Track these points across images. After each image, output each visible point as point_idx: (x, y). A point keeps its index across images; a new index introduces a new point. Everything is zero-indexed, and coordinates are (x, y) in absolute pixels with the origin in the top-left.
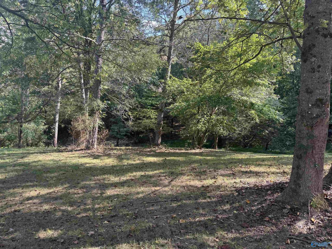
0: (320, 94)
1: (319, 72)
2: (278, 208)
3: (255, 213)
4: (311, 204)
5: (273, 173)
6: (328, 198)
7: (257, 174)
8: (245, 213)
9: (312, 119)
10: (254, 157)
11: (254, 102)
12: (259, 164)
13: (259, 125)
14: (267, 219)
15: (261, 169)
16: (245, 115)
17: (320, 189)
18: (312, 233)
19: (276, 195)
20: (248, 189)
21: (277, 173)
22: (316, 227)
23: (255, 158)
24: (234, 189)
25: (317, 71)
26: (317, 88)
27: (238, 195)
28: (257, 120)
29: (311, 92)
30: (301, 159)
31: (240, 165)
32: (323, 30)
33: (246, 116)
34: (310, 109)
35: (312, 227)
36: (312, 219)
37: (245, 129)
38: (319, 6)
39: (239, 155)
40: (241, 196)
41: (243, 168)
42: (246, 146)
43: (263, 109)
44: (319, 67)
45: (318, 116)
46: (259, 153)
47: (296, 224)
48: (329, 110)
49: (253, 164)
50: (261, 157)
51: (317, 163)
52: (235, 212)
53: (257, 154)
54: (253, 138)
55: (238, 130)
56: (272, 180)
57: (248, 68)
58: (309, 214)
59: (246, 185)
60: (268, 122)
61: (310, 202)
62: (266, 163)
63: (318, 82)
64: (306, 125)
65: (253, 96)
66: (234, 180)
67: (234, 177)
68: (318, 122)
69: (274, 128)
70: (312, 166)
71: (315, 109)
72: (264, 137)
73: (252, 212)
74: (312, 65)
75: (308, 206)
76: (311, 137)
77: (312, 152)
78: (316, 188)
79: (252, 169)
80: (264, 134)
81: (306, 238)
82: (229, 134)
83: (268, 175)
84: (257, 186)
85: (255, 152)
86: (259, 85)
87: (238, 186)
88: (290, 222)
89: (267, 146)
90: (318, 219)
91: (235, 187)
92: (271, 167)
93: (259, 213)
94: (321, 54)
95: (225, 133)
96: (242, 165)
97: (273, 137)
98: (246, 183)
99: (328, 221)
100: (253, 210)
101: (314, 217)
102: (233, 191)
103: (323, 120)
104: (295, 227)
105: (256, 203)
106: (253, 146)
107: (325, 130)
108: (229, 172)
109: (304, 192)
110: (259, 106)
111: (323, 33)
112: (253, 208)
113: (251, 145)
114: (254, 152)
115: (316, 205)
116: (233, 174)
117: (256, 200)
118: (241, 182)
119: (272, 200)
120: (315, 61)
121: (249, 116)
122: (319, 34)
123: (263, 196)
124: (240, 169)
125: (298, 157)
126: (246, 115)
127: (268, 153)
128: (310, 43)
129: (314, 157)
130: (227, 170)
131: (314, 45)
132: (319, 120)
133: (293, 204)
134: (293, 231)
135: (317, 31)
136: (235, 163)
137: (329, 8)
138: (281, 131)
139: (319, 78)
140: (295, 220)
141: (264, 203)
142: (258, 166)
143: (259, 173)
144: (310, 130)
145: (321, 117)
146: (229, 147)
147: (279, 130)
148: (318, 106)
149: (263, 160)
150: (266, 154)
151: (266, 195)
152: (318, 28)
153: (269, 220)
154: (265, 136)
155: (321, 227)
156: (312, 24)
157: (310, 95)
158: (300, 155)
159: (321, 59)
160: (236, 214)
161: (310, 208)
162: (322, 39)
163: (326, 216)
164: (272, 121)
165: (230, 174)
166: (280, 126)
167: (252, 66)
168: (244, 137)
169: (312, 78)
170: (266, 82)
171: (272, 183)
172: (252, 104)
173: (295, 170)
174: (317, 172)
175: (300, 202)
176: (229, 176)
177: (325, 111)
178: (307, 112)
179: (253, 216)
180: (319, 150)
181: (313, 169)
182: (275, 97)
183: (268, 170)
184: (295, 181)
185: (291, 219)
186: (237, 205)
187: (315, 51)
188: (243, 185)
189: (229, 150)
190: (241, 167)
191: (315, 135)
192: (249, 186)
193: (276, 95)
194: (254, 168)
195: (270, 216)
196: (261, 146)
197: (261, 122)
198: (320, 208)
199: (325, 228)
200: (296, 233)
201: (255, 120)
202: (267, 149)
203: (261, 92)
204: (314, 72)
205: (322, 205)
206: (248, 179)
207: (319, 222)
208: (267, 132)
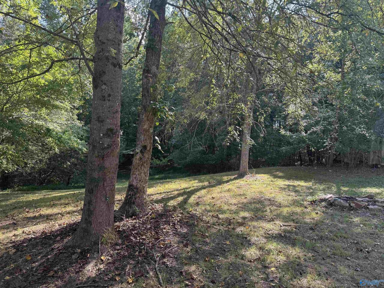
0: (111, 124)
1: (109, 101)
2: (67, 255)
3: (37, 270)
4: (102, 240)
5: (69, 213)
6: (120, 229)
7: (48, 218)
8: (22, 275)
9: (103, 149)
10: (49, 196)
11: (51, 127)
12: (53, 204)
13: (60, 156)
14: (51, 273)
15: (55, 210)
16: (40, 144)
17: (111, 222)
18: (101, 273)
19: (65, 240)
20: (33, 240)
21: (74, 212)
22: (105, 265)
23: (51, 198)
24: (10, 245)
25: (108, 100)
26: (108, 118)
27: (15, 252)
28: (57, 150)
29: (102, 121)
30: (92, 193)
31: (27, 210)
32: (113, 59)
33: (42, 145)
34: (101, 138)
35: (102, 266)
36: (102, 258)
37: (41, 161)
38: (108, 34)
39: (30, 195)
40: (20, 253)
41: (31, 213)
42: (42, 183)
43: (62, 137)
44: (109, 95)
45: (109, 146)
46: (59, 189)
47: (86, 269)
48: (119, 140)
49: (45, 206)
50: (59, 195)
51: (108, 196)
52: (7, 278)
53: (56, 191)
54: (52, 172)
55: (31, 163)
56: (67, 222)
57: (43, 85)
58: (100, 252)
59: (30, 236)
60: (70, 152)
61: (101, 239)
62: (63, 201)
63: (109, 111)
64: (97, 156)
65: (52, 120)
66: (14, 232)
67: (15, 228)
68: (108, 152)
69: (77, 158)
70: (103, 199)
71: (106, 139)
72: (65, 170)
73: (32, 271)
74: (103, 93)
75: (99, 244)
76: (102, 168)
77: (104, 184)
78: (107, 222)
79: (42, 213)
80: (65, 166)
81: (94, 281)
82: (17, 169)
83: (63, 216)
84: (46, 233)
85: (54, 189)
86: (57, 107)
87: (18, 238)
88: (79, 268)
89: (69, 180)
90: (108, 255)
91: (14, 242)
92: (67, 206)
93: (41, 270)
94: (111, 83)
95: (11, 168)
96: (30, 209)
97: (76, 169)
98: (32, 232)
99: (117, 254)
100: (34, 267)
101: (104, 254)
102: (9, 248)
103: (114, 150)
104: (84, 272)
105: (39, 257)
106: (52, 181)
107: (116, 161)
108: (8, 223)
109: (95, 230)
110: (57, 133)
111: (113, 62)
112: (34, 265)
113: (50, 182)
114: (52, 190)
115: (106, 241)
116: (14, 224)
117: (40, 253)
118: (23, 232)
119: (60, 248)
120: (105, 88)
121: (46, 144)
122: (109, 61)
123: (50, 245)
124: (26, 215)
125: (90, 192)
126: (42, 143)
127: (70, 189)
128: (101, 70)
129: (105, 190)
130: (5, 220)
131: (104, 72)
132: (109, 150)
133: (84, 246)
134: (80, 278)
135: (107, 58)
136: (22, 207)
137: (117, 38)
138: (85, 162)
139: (109, 108)
140: (85, 264)
141: (51, 254)
142: (52, 207)
143: (51, 215)
144: (102, 162)
145: (112, 148)
146: (17, 187)
147: (82, 161)
148: (109, 136)
149: (60, 198)
150: (66, 190)
151: (55, 242)
152: (108, 55)
153: (54, 275)
154: (66, 168)
155: (110, 263)
156: (103, 49)
157: (101, 124)
158: (92, 189)
159: (111, 88)
160: (8, 280)
161: (101, 246)
162: (111, 67)
163: (115, 249)
164: (74, 152)
165: (10, 224)
166: (83, 157)
167: (47, 83)
168: (40, 172)
169: (103, 106)
170: (67, 105)
171: (65, 225)
172: (48, 130)
173: (87, 207)
174: (108, 205)
175: (92, 241)
176: (8, 228)
177: (115, 141)
178: (98, 142)
179: (33, 275)
180: (110, 182)
181: (104, 202)
182: (78, 123)
183: (64, 210)
184: (86, 219)
185: (81, 265)
186: (12, 266)
187: (105, 78)
188: (27, 237)
189: (17, 191)
190: (28, 212)
191: (106, 166)
192: (34, 235)
193: (80, 122)
194: (46, 211)
195: (56, 269)
196: (61, 180)
197: (61, 152)
198: (110, 243)
199: (114, 263)
200: (84, 280)
201: (54, 150)
202: (68, 183)
203: (61, 116)
204: (104, 100)
205: (113, 239)
206: (34, 227)
207: (108, 259)
208: (69, 163)
